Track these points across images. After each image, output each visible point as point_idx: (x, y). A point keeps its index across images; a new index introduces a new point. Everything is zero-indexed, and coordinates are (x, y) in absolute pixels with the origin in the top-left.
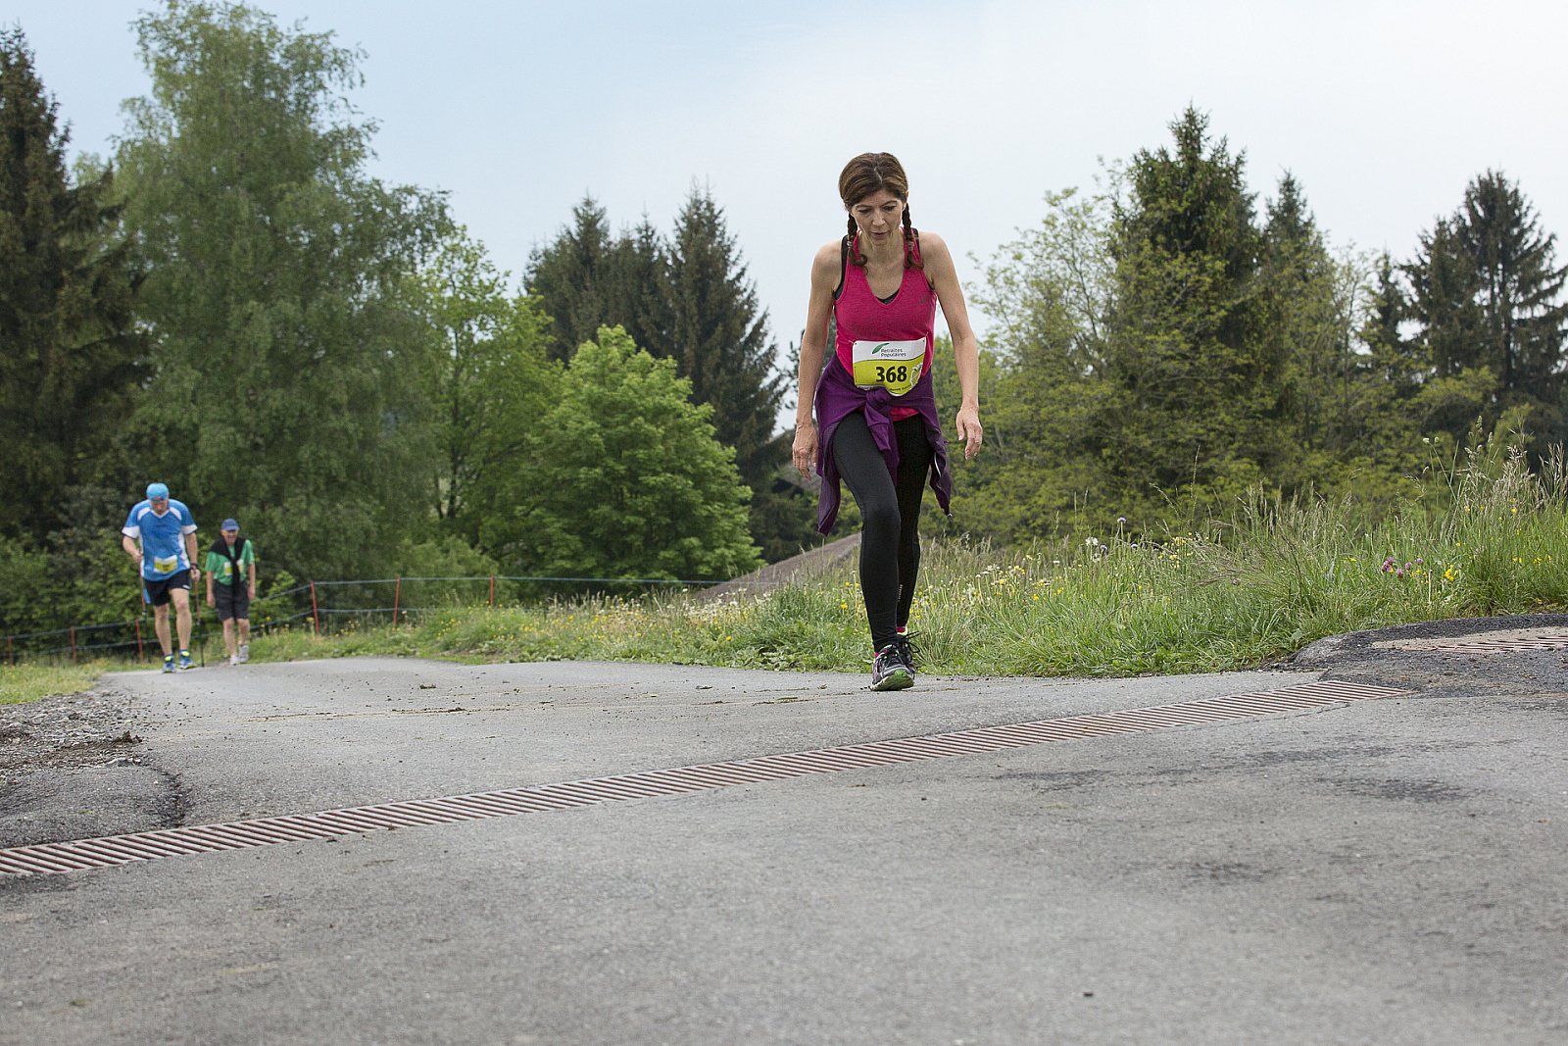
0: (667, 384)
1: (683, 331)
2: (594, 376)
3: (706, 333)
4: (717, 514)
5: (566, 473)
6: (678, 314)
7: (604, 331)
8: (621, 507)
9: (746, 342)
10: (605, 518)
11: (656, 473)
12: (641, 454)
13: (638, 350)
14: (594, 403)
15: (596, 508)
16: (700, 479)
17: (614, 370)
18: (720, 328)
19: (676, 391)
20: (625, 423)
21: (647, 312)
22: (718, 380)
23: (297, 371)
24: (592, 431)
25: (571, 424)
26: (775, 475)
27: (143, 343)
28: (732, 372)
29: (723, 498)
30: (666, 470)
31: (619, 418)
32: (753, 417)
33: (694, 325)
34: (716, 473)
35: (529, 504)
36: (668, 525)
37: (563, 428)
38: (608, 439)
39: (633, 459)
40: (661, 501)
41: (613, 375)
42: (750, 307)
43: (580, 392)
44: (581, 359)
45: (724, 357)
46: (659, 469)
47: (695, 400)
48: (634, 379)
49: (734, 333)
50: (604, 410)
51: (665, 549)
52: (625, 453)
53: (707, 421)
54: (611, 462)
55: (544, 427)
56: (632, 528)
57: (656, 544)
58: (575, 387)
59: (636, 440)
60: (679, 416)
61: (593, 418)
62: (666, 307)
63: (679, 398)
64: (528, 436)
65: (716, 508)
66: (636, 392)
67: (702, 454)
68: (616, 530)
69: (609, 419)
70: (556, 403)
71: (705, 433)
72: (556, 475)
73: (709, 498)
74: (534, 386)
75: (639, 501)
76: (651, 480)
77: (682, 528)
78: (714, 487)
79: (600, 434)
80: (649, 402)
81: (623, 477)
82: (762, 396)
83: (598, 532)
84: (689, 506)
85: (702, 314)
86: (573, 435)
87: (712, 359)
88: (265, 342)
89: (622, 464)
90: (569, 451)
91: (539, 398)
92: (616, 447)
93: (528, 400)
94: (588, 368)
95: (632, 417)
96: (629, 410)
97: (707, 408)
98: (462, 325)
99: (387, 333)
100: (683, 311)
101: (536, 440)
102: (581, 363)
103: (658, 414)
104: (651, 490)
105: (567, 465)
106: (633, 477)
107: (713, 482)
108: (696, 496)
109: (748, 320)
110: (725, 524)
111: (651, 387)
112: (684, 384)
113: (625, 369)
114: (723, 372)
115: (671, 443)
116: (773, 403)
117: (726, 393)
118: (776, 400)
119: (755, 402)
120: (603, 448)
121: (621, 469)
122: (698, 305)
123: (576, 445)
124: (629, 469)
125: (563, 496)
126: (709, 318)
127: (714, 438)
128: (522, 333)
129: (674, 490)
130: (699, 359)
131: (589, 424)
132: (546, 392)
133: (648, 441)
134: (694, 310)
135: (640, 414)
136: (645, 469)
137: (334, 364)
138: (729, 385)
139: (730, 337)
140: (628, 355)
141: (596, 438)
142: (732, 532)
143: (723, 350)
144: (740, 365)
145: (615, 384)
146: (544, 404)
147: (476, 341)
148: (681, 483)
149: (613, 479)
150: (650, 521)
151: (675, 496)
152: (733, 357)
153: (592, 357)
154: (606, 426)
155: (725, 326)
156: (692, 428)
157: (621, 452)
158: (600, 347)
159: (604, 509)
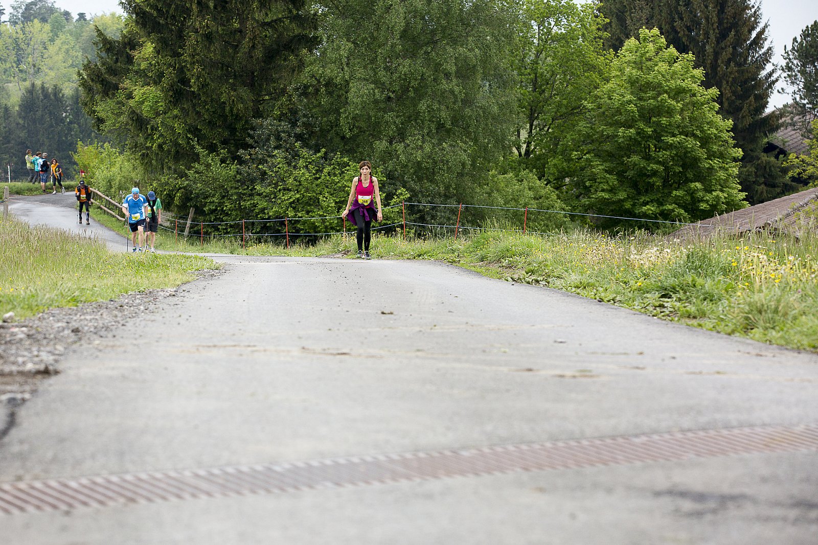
0: (687, 72)
1: (707, 34)
2: (635, 63)
3: (723, 36)
4: (716, 167)
5: (609, 131)
6: (703, 21)
7: (644, 31)
8: (647, 157)
9: (751, 44)
10: (635, 164)
11: (674, 135)
12: (664, 120)
13: (668, 47)
14: (632, 82)
15: (629, 157)
16: (705, 141)
17: (649, 59)
18: (733, 33)
19: (693, 77)
20: (654, 98)
21: (682, 19)
23: (421, 47)
24: (630, 102)
25: (616, 96)
26: (766, 140)
27: (313, 21)
28: (739, 65)
29: (721, 156)
30: (681, 134)
31: (650, 94)
32: (752, 98)
33: (714, 30)
34: (717, 137)
35: (582, 151)
36: (680, 172)
37: (610, 98)
38: (641, 109)
39: (658, 124)
40: (676, 155)
41: (649, 63)
42: (756, 19)
43: (623, 74)
44: (627, 50)
45: (735, 54)
46: (676, 132)
47: (706, 84)
48: (663, 67)
49: (743, 37)
50: (640, 87)
51: (677, 189)
52: (654, 119)
53: (714, 100)
54: (641, 125)
55: (597, 97)
56: (655, 173)
57: (671, 185)
58: (621, 70)
59: (660, 110)
60: (694, 95)
61: (632, 93)
62: (695, 16)
63: (695, 82)
64: (585, 103)
65: (716, 163)
66: (663, 76)
67: (708, 123)
68: (642, 173)
69: (643, 95)
70: (607, 80)
71: (712, 109)
72: (603, 131)
73: (711, 155)
74: (593, 68)
75: (661, 154)
76: (670, 140)
77: (690, 175)
78: (715, 148)
79: (636, 105)
80: (673, 84)
81: (650, 137)
82: (759, 84)
83: (630, 174)
84: (696, 160)
85: (720, 22)
86: (617, 104)
87: (725, 55)
88: (400, 24)
89: (650, 127)
90: (613, 115)
91: (595, 76)
92: (647, 115)
93: (587, 77)
94: (630, 57)
95: (659, 94)
96: (658, 88)
97: (714, 91)
98: (543, 21)
99: (487, 24)
100: (707, 19)
101: (590, 106)
102: (626, 54)
103: (678, 93)
104: (670, 147)
105: (611, 125)
106: (657, 136)
107: (715, 144)
108: (702, 153)
109: (753, 28)
110: (722, 175)
111: (675, 73)
112: (699, 73)
113: (657, 59)
114: (732, 64)
115: (687, 114)
116: (767, 89)
118: (770, 86)
119: (754, 87)
120: (637, 115)
121: (649, 130)
122: (718, 16)
123: (618, 111)
124: (654, 131)
125: (607, 147)
126: (725, 26)
127: (717, 113)
128: (586, 29)
129: (686, 148)
130: (716, 54)
131: (628, 97)
132: (601, 73)
133: (670, 112)
134: (715, 19)
135: (666, 92)
136: (667, 132)
137: (448, 44)
139: (739, 40)
140: (660, 49)
141: (631, 107)
142: (726, 180)
143: (734, 48)
144: (746, 59)
145: (650, 69)
146: (598, 81)
147: (553, 33)
148: (691, 143)
149: (643, 138)
150: (667, 169)
151: (686, 153)
152: (741, 54)
153: (635, 49)
154: (640, 99)
155: (737, 32)
156: (703, 104)
157: (650, 119)
158: (640, 43)
159: (635, 158)
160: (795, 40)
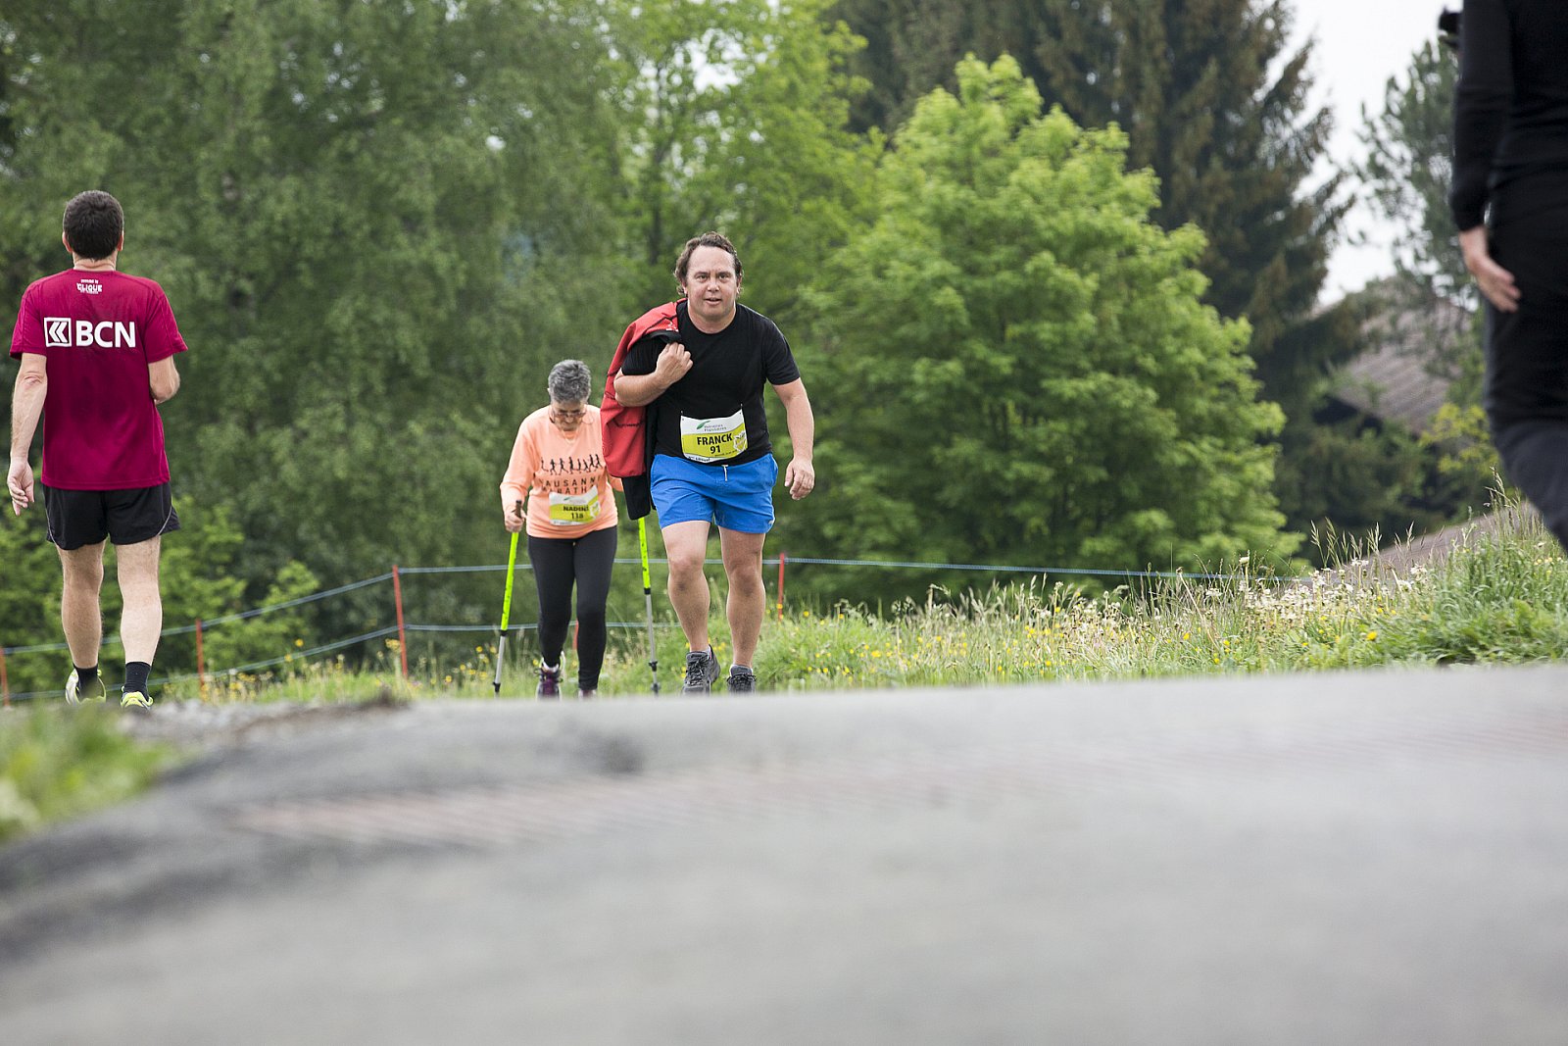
0: (1105, 185)
2: (950, 164)
3: (1182, 79)
4: (1206, 461)
5: (884, 371)
6: (1122, 37)
7: (971, 69)
8: (1002, 443)
9: (1269, 100)
10: (967, 465)
11: (1076, 373)
12: (1046, 331)
13: (1045, 110)
14: (947, 222)
15: (948, 445)
16: (1171, 387)
17: (992, 152)
18: (1212, 69)
19: (1125, 198)
20: (1015, 266)
21: (1056, 34)
22: (1207, 180)
24: (940, 281)
25: (898, 269)
26: (1322, 386)
28: (1235, 164)
29: (1221, 428)
30: (1099, 367)
31: (1001, 253)
32: (1279, 262)
33: (1155, 62)
34: (1206, 374)
36: (1101, 484)
37: (879, 272)
38: (975, 302)
39: (1028, 341)
40: (1088, 432)
41: (991, 164)
42: (1277, 24)
43: (917, 199)
44: (924, 128)
45: (1221, 131)
46: (1084, 363)
47: (1166, 218)
48: (1033, 172)
49: (1243, 80)
50: (969, 237)
51: (1095, 532)
52: (1013, 330)
53: (1190, 264)
54: (980, 349)
55: (843, 272)
56: (1025, 489)
57: (1076, 523)
58: (909, 187)
60: (1131, 251)
61: (947, 255)
62: (1096, 23)
63: (1132, 214)
64: (808, 293)
65: (1205, 449)
66: (1037, 200)
67: (1177, 334)
68: (989, 492)
69: (979, 257)
70: (870, 220)
71: (1185, 290)
72: (865, 373)
73: (1191, 429)
74: (824, 185)
75: (1041, 431)
76: (1068, 387)
77: (1131, 489)
78: (1202, 406)
79: (960, 289)
80: (1066, 221)
81: (1006, 382)
82: (1300, 215)
83: (952, 494)
84: (1147, 444)
85: (1174, 37)
86: (901, 290)
87: (1194, 137)
89: (1006, 353)
90: (893, 324)
91: (832, 210)
92: (992, 316)
93: (809, 215)
94: (935, 147)
95: (1028, 253)
96: (1022, 237)
97: (1191, 237)
98: (670, 52)
99: (519, 62)
100: (1133, 30)
101: (822, 300)
102: (924, 139)
103: (1082, 247)
104: (1067, 408)
105: (890, 352)
106: (1028, 379)
107: (1200, 393)
108: (1163, 424)
109: (1271, 52)
110: (1225, 484)
111: (1070, 189)
112: (1142, 184)
113: (1015, 150)
114: (1216, 163)
115: (1113, 309)
116: (1322, 231)
117: (1223, 208)
118: (1330, 223)
119: (1284, 229)
120: (964, 318)
121: (1004, 363)
122: (1166, 19)
123: (908, 311)
124: (1020, 364)
125: (879, 418)
126: (1189, 47)
127: (1203, 301)
128: (799, 70)
129: (1116, 409)
130: (1167, 134)
131: (936, 267)
132: (848, 200)
133: (1062, 305)
134: (1158, 29)
135: (1047, 246)
136: (1056, 365)
137: (405, 126)
138: (1230, 193)
139: (1235, 87)
140: (1023, 120)
141: (948, 296)
142: (1239, 501)
143: (1219, 115)
144: (1254, 148)
145: (995, 181)
146: (842, 224)
147: (700, 84)
148: (1129, 394)
149: (985, 385)
150: (1063, 476)
151: (1119, 423)
152: (1239, 133)
153: (946, 125)
154: (972, 271)
155: (1224, 65)
156: (1157, 277)
157: (1003, 328)
158: (962, 104)
159: (966, 447)
160: (1392, 84)
